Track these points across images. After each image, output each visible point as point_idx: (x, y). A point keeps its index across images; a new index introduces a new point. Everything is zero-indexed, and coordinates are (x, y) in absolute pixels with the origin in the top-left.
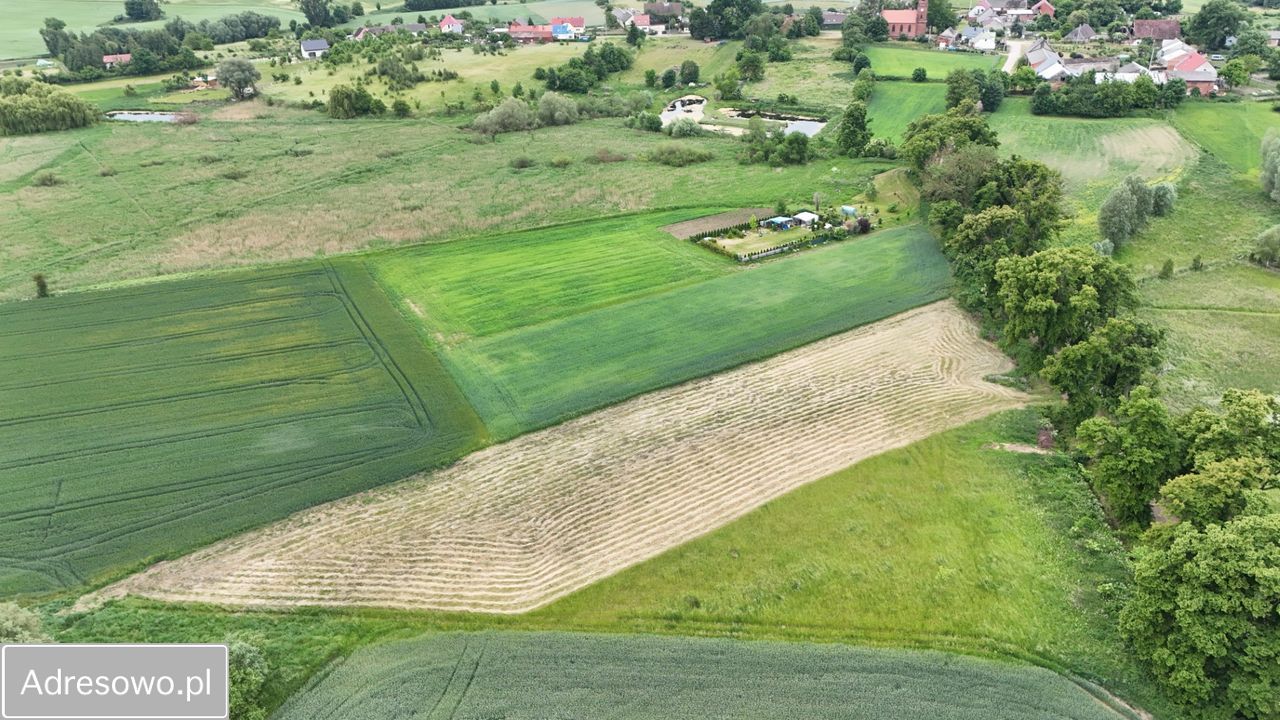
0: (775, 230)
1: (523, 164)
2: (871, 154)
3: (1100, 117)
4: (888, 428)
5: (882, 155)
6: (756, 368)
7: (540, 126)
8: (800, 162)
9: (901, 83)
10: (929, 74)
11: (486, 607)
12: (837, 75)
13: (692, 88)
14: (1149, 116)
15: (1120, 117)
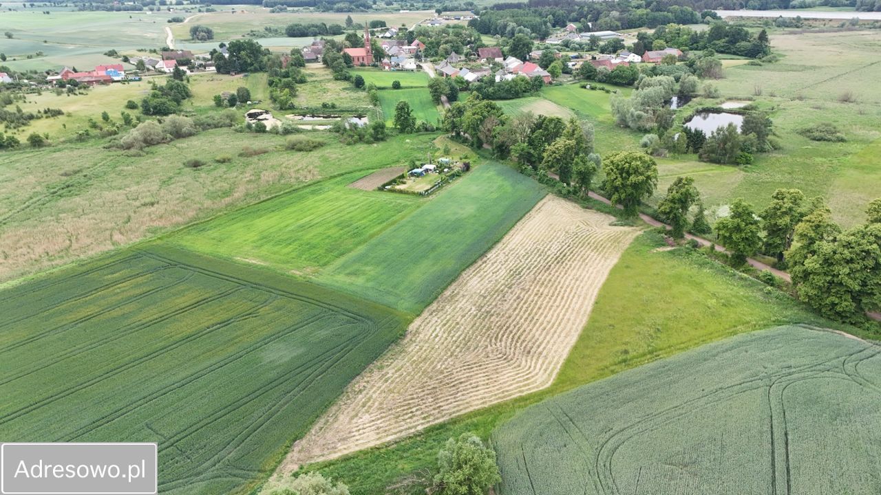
0: (418, 177)
1: (196, 165)
2: (418, 130)
3: (510, 99)
4: (601, 256)
5: (426, 130)
6: (500, 245)
7: (172, 140)
8: (382, 139)
9: (386, 90)
10: (402, 84)
11: (527, 390)
12: (344, 89)
13: (249, 105)
14: (532, 96)
15: (520, 97)
